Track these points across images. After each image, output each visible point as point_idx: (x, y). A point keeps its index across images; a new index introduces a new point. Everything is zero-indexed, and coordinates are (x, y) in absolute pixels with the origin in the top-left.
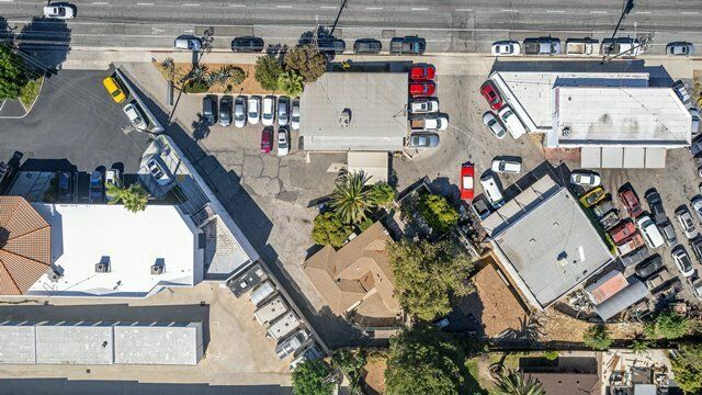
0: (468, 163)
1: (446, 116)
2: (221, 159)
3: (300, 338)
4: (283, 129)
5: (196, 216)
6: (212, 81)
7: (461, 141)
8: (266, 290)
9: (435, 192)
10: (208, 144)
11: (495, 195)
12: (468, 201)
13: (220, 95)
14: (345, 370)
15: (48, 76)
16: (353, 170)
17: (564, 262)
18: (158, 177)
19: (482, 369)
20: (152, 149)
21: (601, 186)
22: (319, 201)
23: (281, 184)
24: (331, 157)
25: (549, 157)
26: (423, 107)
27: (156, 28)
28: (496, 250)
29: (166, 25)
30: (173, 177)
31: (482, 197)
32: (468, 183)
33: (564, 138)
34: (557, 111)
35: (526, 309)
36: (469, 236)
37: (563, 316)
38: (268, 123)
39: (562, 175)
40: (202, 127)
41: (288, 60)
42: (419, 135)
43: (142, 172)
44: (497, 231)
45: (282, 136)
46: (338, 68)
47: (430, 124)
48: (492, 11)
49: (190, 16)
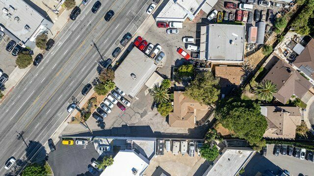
0: (178, 49)
1: (158, 44)
2: (116, 126)
3: (192, 145)
4: (122, 99)
5: (128, 147)
6: (89, 110)
7: (169, 46)
8: (168, 144)
9: (179, 67)
10: (108, 126)
11: (195, 48)
12: (190, 58)
13: (96, 110)
14: (213, 139)
15: (47, 160)
16: (152, 87)
17: (233, 43)
18: (106, 150)
19: (248, 95)
20: (96, 145)
21: (219, 12)
22: (153, 105)
23: (138, 113)
24: (142, 91)
25: (196, 22)
26: (149, 49)
27: (58, 114)
28: (212, 61)
29: (60, 110)
30: (110, 145)
31: (192, 53)
32: (184, 54)
33: (193, 13)
34: (183, 8)
35: (239, 66)
36: (201, 66)
37: (251, 56)
38: (116, 102)
39: (205, 22)
40: (101, 123)
41: (102, 81)
42: (156, 58)
43: (100, 154)
44: (206, 57)
45: (124, 101)
46: (116, 67)
47: (156, 52)
48: (136, 4)
49: (63, 100)
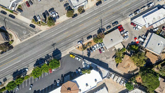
0: (135, 37)
1: (127, 32)
2: (94, 58)
3: (123, 80)
5: (97, 69)
6: (87, 46)
7: (132, 34)
8: (113, 75)
9: (132, 45)
10: (91, 57)
11: (142, 40)
12: (138, 43)
13: (89, 48)
14: (133, 82)
15: (60, 60)
16: (117, 48)
17: (160, 45)
18: (87, 66)
19: (155, 70)
20: (83, 62)
21: (159, 29)
22: (114, 56)
23: (106, 57)
24: (112, 48)
25: (148, 29)
26: (123, 32)
27: (73, 43)
28: (147, 49)
29: (75, 41)
30: (89, 65)
31: (140, 41)
32: (137, 40)
33: (149, 25)
34: (146, 22)
35: (157, 56)
36: (141, 49)
37: (164, 54)
38: (99, 48)
39: (151, 31)
40: (89, 54)
41: (98, 37)
42: (124, 37)
43: (84, 67)
44: (146, 46)
45: (102, 49)
46: (106, 34)
47: (126, 34)
48: (126, 11)
49: (78, 38)
